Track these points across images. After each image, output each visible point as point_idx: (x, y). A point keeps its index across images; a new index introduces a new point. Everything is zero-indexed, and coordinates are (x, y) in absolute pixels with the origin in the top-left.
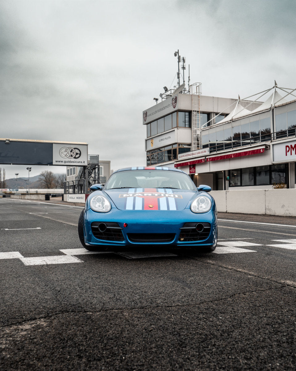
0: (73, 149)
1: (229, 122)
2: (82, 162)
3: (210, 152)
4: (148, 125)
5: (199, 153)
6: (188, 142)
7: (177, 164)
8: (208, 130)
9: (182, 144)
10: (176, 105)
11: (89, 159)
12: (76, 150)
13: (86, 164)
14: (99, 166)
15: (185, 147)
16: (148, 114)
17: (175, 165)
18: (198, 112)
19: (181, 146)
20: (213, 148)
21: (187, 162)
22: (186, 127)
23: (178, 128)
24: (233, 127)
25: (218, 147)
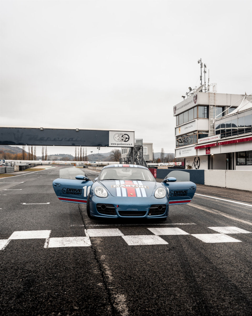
0: (124, 135)
1: (235, 114)
2: (130, 144)
3: (221, 138)
4: (177, 116)
5: (213, 138)
6: (206, 129)
7: (197, 147)
8: (220, 121)
9: (201, 131)
10: (196, 101)
11: (135, 142)
12: (126, 135)
13: (133, 146)
14: (143, 147)
15: (203, 133)
16: (177, 108)
17: (195, 147)
18: (214, 106)
19: (200, 133)
20: (223, 135)
21: (204, 146)
22: (205, 118)
23: (198, 119)
24: (238, 118)
25: (227, 134)
